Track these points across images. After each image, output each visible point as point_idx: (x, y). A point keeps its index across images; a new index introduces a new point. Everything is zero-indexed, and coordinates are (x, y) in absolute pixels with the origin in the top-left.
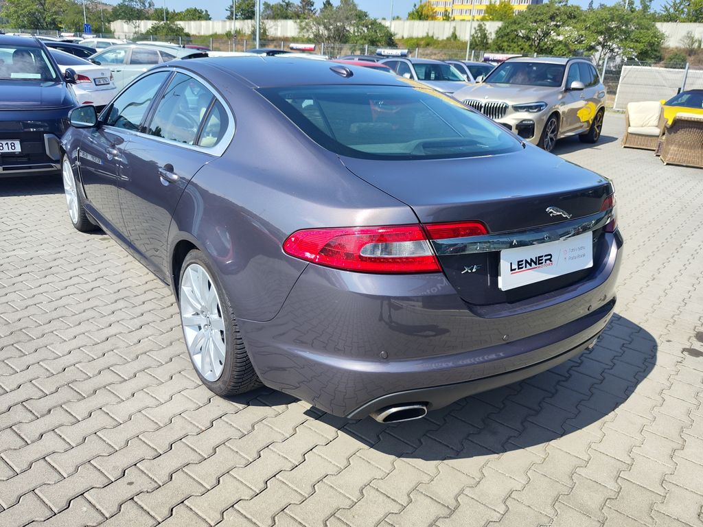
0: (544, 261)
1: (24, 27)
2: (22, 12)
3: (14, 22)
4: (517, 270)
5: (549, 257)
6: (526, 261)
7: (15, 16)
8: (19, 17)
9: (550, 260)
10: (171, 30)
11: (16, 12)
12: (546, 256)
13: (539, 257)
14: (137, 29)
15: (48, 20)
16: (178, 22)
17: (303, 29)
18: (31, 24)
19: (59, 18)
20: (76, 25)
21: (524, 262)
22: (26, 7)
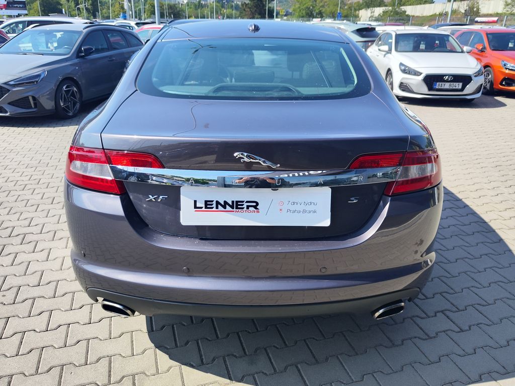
0: (245, 206)
1: (303, 17)
2: (303, 7)
3: (297, 14)
4: (204, 209)
5: (255, 204)
6: (218, 203)
7: (298, 10)
8: (300, 10)
9: (255, 207)
10: (397, 13)
11: (299, 7)
12: (247, 202)
13: (237, 202)
14: (372, 14)
15: (317, 11)
16: (402, 7)
17: (508, 5)
18: (306, 15)
19: (323, 10)
20: (333, 13)
21: (214, 203)
22: (305, 4)
